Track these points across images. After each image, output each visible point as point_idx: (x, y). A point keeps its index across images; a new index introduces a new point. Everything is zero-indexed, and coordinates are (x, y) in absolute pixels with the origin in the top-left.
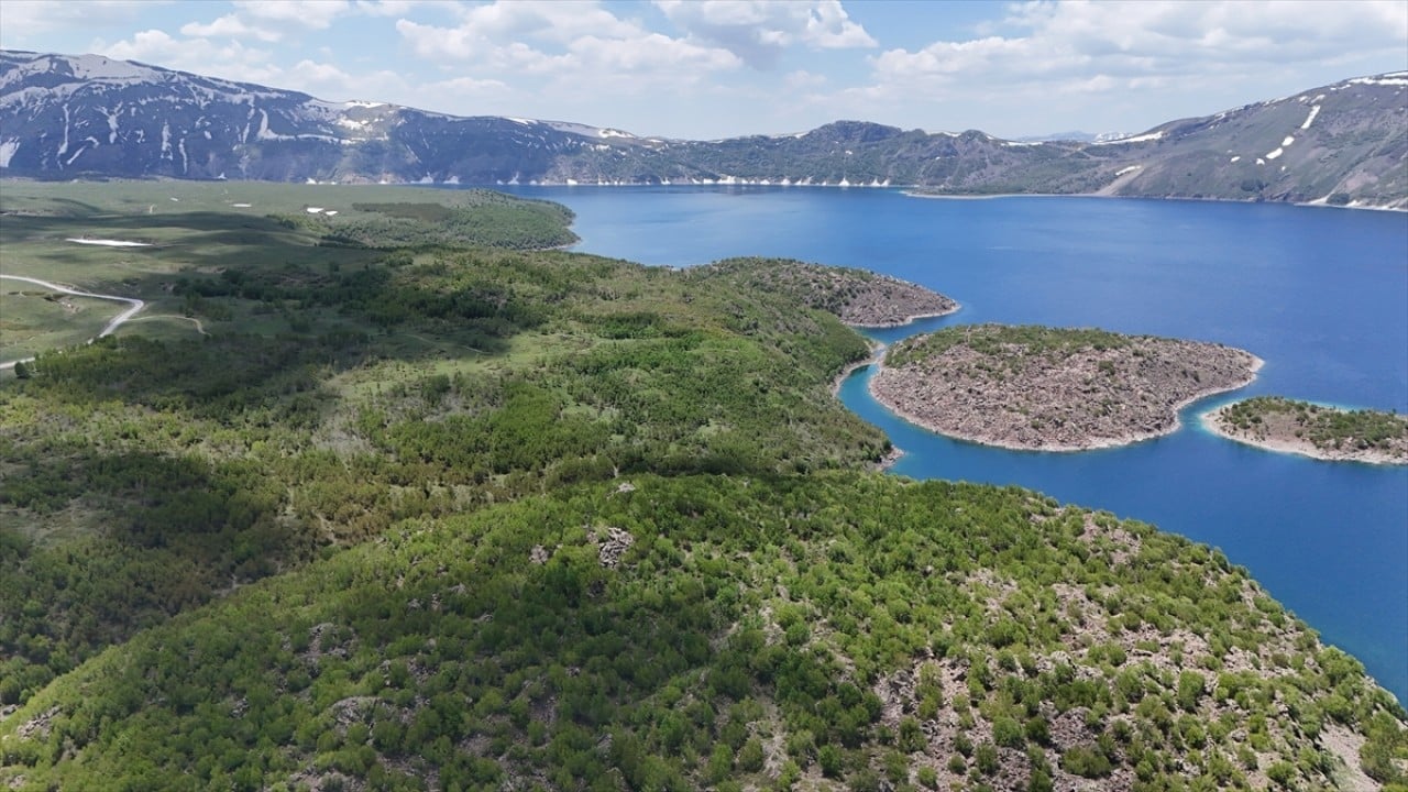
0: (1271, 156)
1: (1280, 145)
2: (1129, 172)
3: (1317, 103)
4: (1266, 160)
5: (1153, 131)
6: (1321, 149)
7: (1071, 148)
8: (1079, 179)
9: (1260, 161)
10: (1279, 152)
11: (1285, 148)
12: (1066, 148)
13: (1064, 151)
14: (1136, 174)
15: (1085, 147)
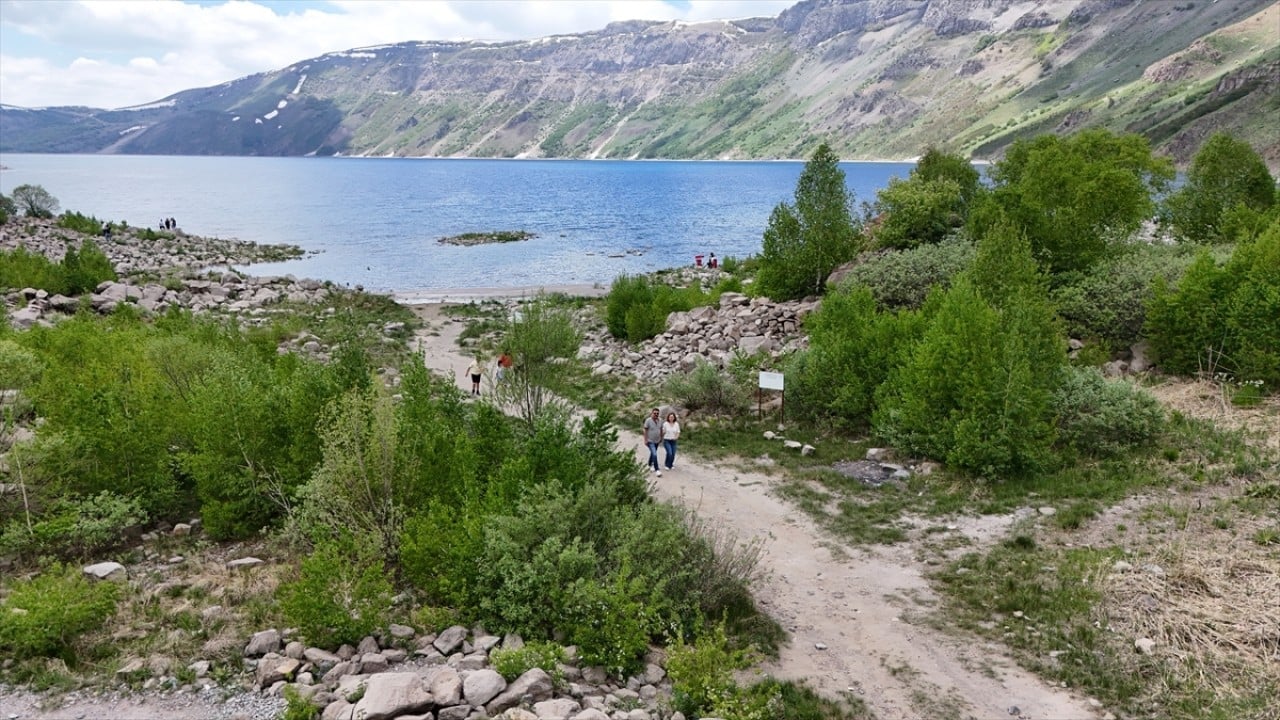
0: (269, 116)
1: (275, 107)
2: (134, 132)
3: (305, 72)
4: (264, 120)
5: (168, 99)
6: (310, 111)
7: (82, 115)
8: (78, 139)
9: (258, 121)
10: (275, 113)
11: (279, 110)
12: (75, 114)
13: (73, 117)
14: (138, 134)
15: (96, 113)
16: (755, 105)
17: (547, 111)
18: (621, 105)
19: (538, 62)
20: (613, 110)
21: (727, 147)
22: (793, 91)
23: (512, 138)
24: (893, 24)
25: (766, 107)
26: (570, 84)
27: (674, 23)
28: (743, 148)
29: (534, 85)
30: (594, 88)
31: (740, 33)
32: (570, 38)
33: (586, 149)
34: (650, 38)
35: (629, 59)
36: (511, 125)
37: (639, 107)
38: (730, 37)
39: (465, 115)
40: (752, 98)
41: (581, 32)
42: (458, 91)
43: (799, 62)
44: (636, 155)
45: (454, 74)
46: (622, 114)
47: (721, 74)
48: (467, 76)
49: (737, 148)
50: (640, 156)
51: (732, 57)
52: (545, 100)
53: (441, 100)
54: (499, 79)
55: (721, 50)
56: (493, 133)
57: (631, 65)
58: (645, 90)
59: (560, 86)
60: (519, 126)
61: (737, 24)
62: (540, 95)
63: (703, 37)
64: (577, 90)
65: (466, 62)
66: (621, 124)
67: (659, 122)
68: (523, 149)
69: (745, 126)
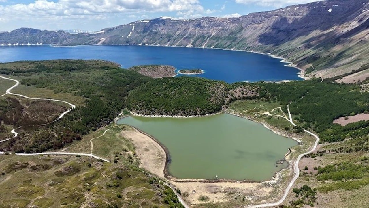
2: (102, 40)
3: (134, 25)
4: (128, 37)
5: (102, 30)
6: (137, 34)
7: (85, 35)
8: (92, 41)
11: (131, 34)
13: (83, 35)
14: (104, 40)
15: (88, 34)
16: (236, 38)
17: (191, 36)
18: (207, 36)
19: (187, 25)
20: (205, 37)
21: (232, 47)
22: (244, 36)
23: (185, 42)
24: (262, 23)
25: (238, 39)
26: (195, 31)
27: (216, 18)
28: (236, 47)
29: (187, 30)
30: (201, 32)
31: (230, 21)
32: (194, 20)
33: (201, 45)
34: (212, 21)
35: (207, 25)
36: (184, 39)
37: (211, 36)
38: (229, 22)
39: (173, 37)
40: (236, 36)
41: (196, 18)
42: (170, 31)
43: (244, 30)
44: (213, 47)
45: (168, 27)
46: (208, 38)
47: (228, 30)
48: (171, 28)
49: (234, 47)
50: (214, 47)
51: (229, 26)
52: (190, 34)
53: (166, 33)
54: (179, 28)
55: (227, 25)
56: (180, 41)
57: (208, 27)
58: (212, 32)
59: (193, 31)
60: (186, 39)
61: (230, 19)
62: (189, 33)
63: (223, 21)
64: (197, 32)
65: (171, 24)
66: (208, 40)
67: (216, 40)
68: (188, 45)
69: (235, 43)
